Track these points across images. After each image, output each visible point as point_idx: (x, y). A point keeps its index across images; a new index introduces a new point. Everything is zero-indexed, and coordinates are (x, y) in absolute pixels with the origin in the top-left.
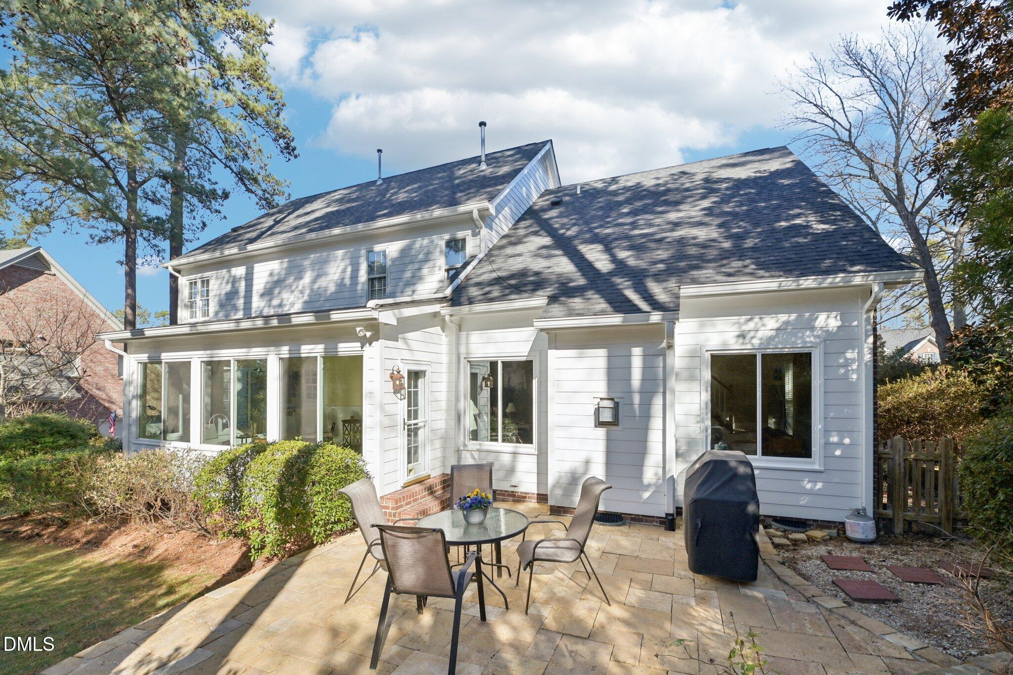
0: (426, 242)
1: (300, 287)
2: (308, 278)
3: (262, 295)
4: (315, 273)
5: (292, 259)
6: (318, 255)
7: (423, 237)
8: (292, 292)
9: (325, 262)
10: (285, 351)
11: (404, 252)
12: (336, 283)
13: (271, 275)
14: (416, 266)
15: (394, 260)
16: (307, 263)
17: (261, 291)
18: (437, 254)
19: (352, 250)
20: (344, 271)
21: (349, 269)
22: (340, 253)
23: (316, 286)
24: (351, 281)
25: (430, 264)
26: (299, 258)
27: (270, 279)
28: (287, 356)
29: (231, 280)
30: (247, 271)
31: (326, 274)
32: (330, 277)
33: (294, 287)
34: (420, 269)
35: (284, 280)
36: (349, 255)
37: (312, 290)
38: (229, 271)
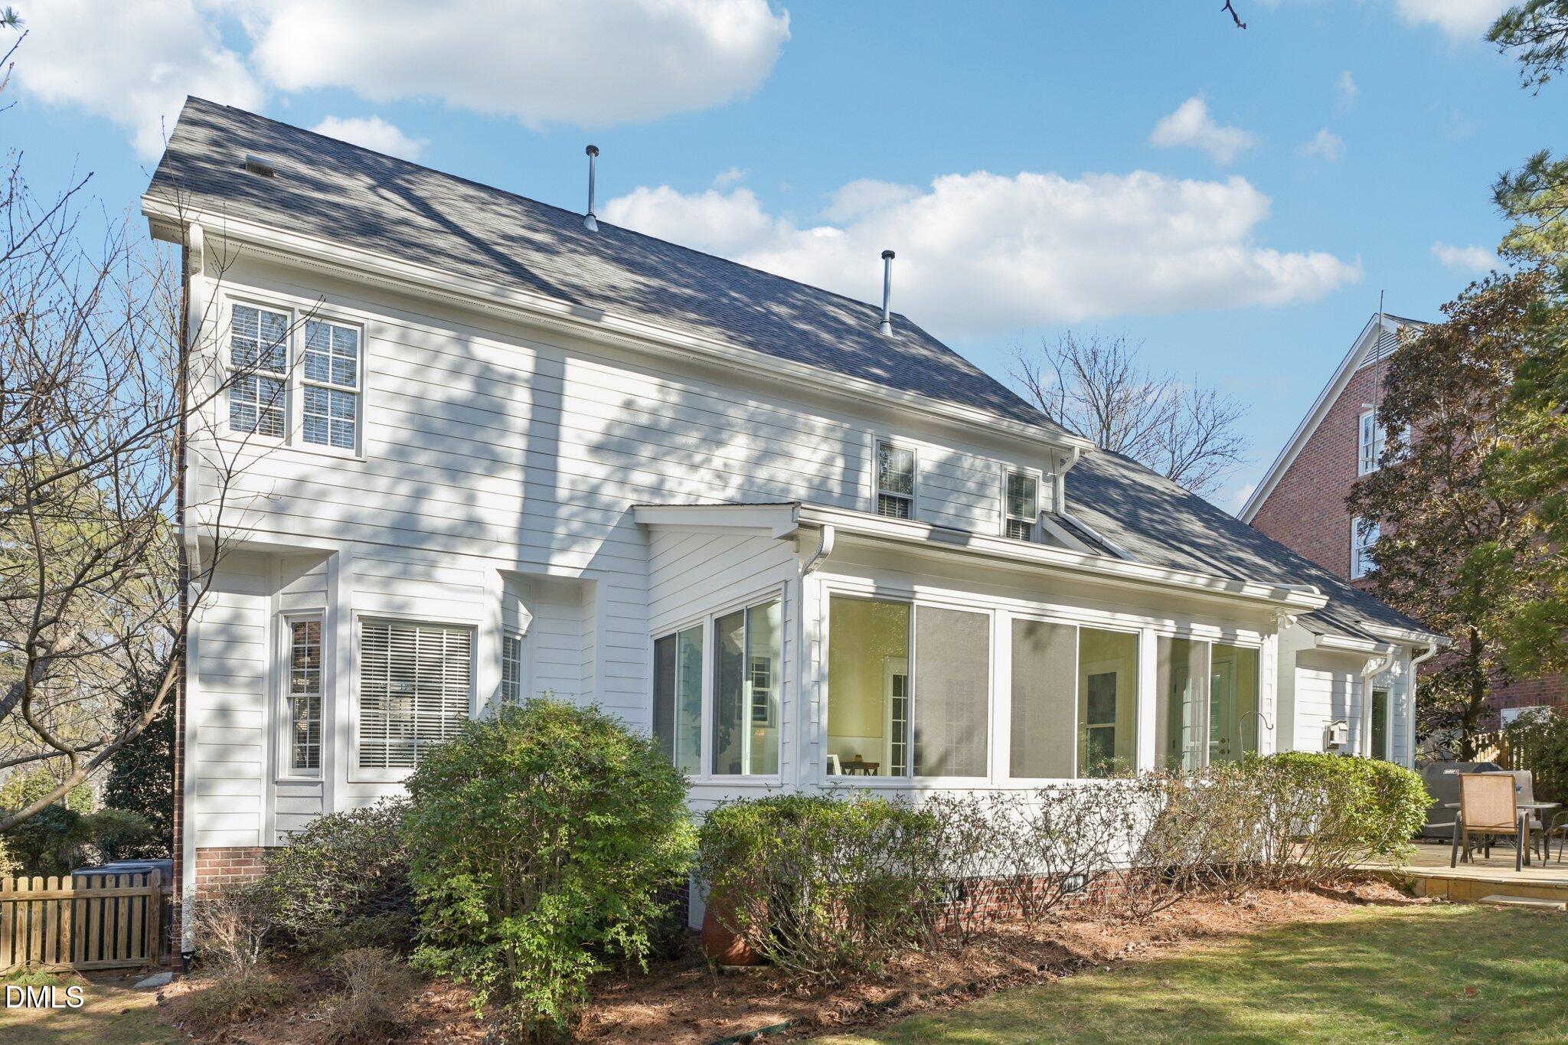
0: (979, 462)
1: (717, 463)
2: (738, 449)
3: (598, 449)
4: (761, 444)
5: (696, 389)
6: (768, 407)
7: (975, 454)
8: (694, 467)
9: (787, 429)
10: (1170, 627)
11: (946, 467)
12: (810, 481)
13: (628, 405)
14: (964, 500)
15: (927, 477)
16: (736, 414)
17: (596, 438)
18: (996, 490)
19: (847, 426)
20: (828, 462)
21: (840, 463)
22: (820, 422)
23: (762, 474)
24: (843, 487)
25: (985, 503)
26: (714, 394)
27: (624, 415)
28: (1172, 635)
29: (473, 369)
30: (537, 365)
31: (787, 456)
32: (797, 465)
33: (698, 458)
34: (969, 506)
35: (669, 432)
36: (839, 434)
37: (749, 478)
38: (464, 343)
